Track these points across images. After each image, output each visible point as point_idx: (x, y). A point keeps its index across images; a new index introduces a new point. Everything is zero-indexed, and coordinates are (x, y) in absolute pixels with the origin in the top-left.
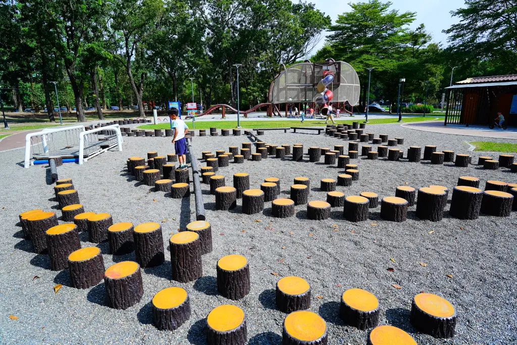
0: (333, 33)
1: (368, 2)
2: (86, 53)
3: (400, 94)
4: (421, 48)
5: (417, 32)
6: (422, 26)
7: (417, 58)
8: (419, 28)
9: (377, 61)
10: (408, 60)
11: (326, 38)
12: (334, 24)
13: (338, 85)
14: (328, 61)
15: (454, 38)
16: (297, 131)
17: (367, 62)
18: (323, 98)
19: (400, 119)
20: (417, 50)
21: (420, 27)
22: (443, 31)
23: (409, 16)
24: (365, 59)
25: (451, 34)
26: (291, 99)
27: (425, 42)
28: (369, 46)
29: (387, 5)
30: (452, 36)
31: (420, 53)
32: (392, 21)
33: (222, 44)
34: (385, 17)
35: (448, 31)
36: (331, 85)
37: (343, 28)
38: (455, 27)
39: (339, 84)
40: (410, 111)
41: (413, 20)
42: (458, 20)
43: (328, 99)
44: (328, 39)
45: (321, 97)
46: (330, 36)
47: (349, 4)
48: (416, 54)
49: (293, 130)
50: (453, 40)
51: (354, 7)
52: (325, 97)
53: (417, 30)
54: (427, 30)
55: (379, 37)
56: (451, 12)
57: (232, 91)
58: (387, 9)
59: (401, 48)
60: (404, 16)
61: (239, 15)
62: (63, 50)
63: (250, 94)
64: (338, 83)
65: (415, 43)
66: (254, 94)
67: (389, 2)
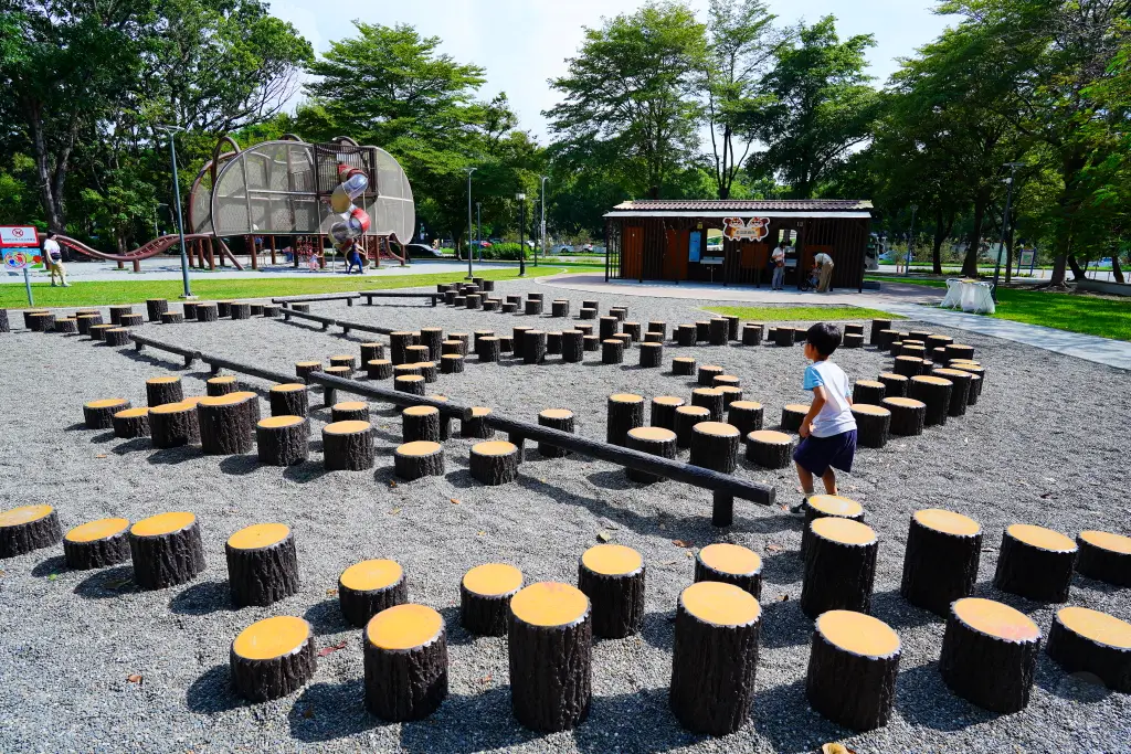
0: (321, 79)
1: (394, 29)
3: (473, 222)
4: (501, 138)
5: (495, 106)
6: (503, 97)
7: (497, 155)
8: (499, 100)
9: (429, 152)
10: (485, 159)
11: (304, 89)
12: (319, 58)
13: (374, 199)
14: (339, 142)
15: (559, 127)
16: (376, 300)
17: (412, 153)
18: (348, 226)
19: (522, 271)
20: (496, 141)
21: (499, 97)
22: (543, 113)
23: (474, 73)
24: (405, 147)
25: (554, 119)
26: (255, 227)
27: (507, 127)
28: (407, 119)
29: (432, 43)
30: (555, 124)
31: (502, 147)
32: (446, 76)
34: (433, 66)
35: (550, 114)
36: (361, 197)
37: (343, 73)
38: (560, 109)
39: (376, 197)
40: (491, 257)
41: (483, 81)
42: (561, 97)
43: (358, 230)
44: (308, 91)
45: (343, 223)
46: (313, 86)
47: (353, 22)
48: (493, 147)
49: (365, 300)
50: (557, 130)
51: (366, 31)
52: (352, 226)
53: (494, 102)
54: (512, 105)
55: (420, 104)
56: (549, 80)
58: (432, 50)
59: (463, 131)
60: (464, 71)
64: (373, 194)
65: (492, 127)
66: (131, 208)
67: (437, 39)
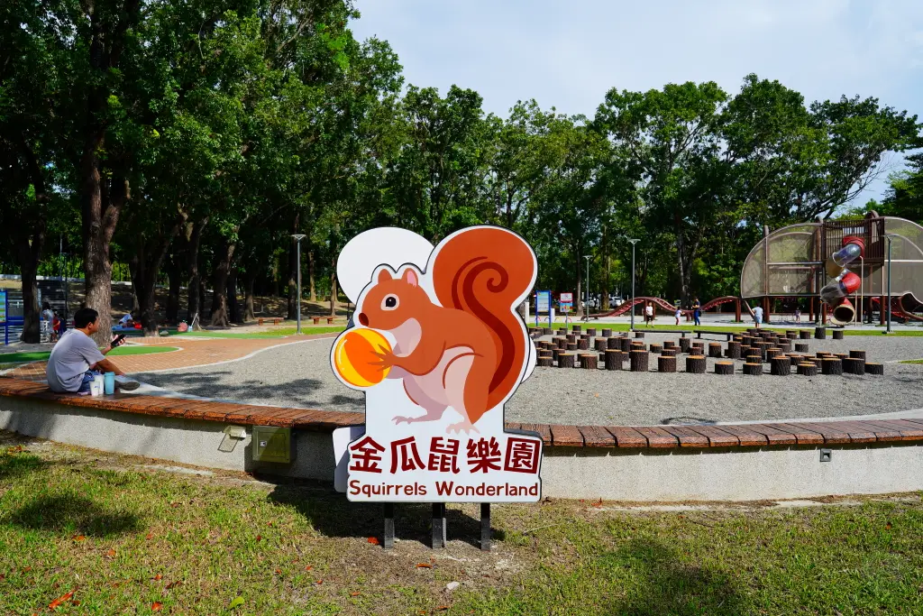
2: (451, 223)
13: (881, 263)
16: (702, 335)
18: (839, 288)
33: (664, 194)
39: (883, 261)
43: (846, 290)
45: (834, 286)
49: (696, 335)
57: (682, 274)
61: (708, 137)
62: (425, 220)
63: (717, 280)
64: (881, 259)
